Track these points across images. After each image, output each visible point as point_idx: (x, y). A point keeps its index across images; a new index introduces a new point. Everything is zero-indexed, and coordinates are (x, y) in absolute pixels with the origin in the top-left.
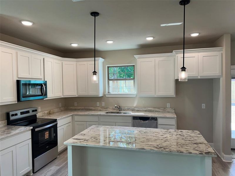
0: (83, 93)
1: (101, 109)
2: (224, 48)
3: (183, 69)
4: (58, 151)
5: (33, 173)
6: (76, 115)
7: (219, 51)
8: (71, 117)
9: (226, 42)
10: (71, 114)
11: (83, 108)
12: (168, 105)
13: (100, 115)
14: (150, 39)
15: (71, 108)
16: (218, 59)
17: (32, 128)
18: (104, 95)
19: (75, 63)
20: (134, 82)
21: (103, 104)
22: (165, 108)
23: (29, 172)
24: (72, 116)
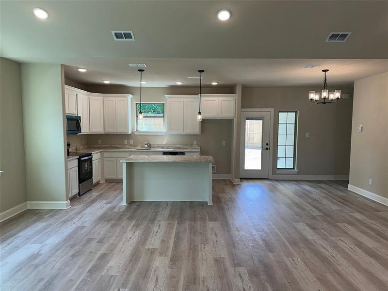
0: (111, 130)
1: (130, 147)
2: (237, 95)
3: (200, 113)
4: (93, 183)
5: (79, 196)
6: (105, 152)
7: (234, 97)
8: (100, 154)
9: (239, 90)
10: (101, 151)
11: (108, 146)
12: (195, 142)
13: (131, 151)
14: (179, 83)
15: (95, 146)
16: (233, 103)
17: (78, 157)
18: (133, 133)
19: (102, 98)
20: (164, 119)
21: (132, 142)
22: (192, 145)
23: (76, 195)
24: (100, 152)
